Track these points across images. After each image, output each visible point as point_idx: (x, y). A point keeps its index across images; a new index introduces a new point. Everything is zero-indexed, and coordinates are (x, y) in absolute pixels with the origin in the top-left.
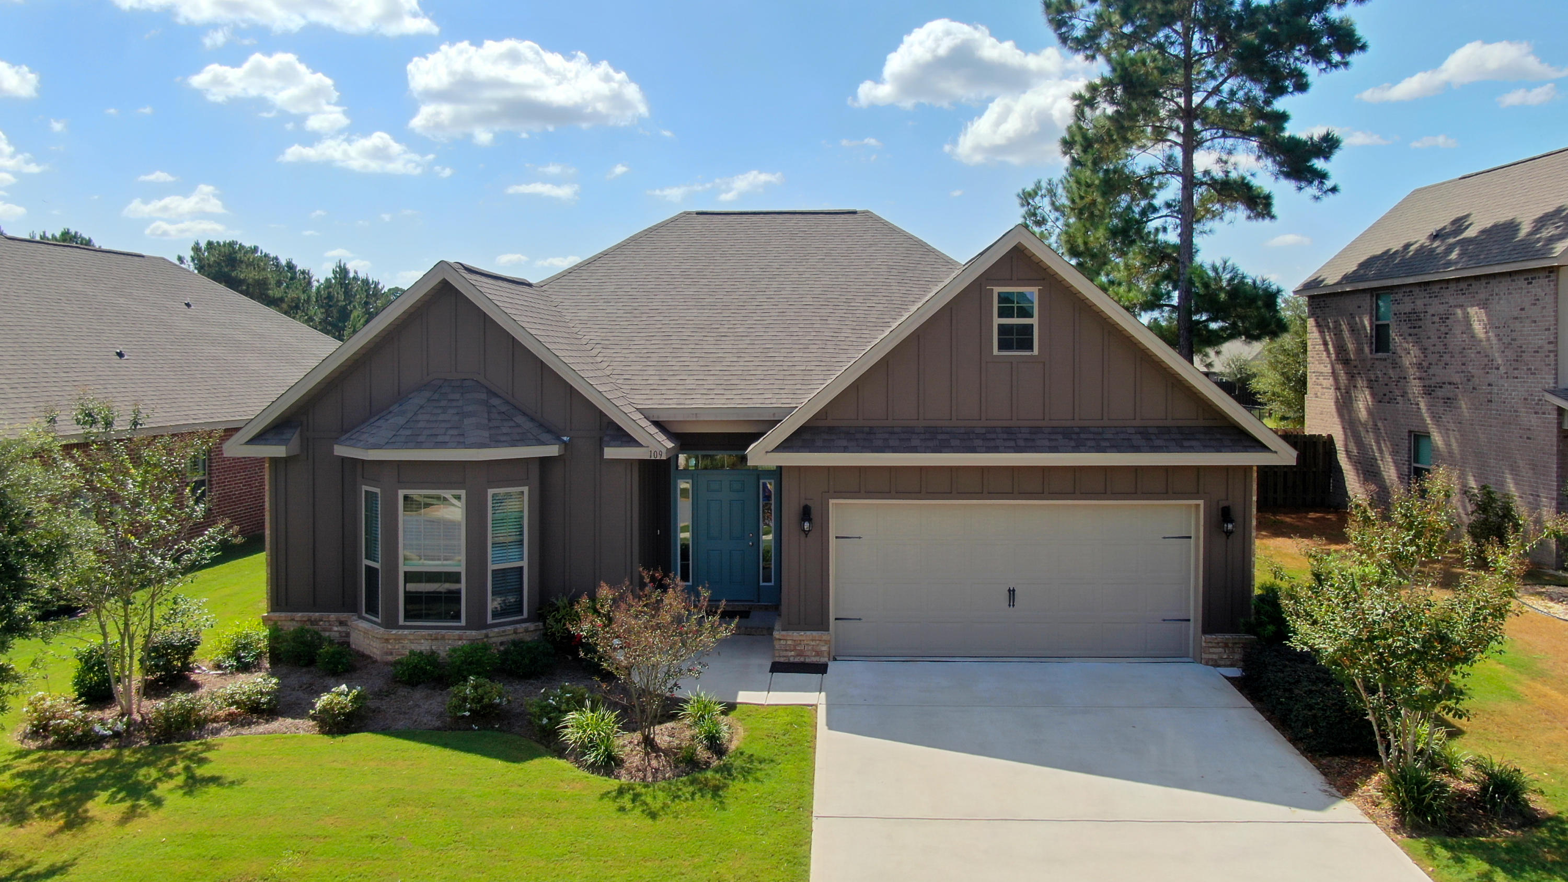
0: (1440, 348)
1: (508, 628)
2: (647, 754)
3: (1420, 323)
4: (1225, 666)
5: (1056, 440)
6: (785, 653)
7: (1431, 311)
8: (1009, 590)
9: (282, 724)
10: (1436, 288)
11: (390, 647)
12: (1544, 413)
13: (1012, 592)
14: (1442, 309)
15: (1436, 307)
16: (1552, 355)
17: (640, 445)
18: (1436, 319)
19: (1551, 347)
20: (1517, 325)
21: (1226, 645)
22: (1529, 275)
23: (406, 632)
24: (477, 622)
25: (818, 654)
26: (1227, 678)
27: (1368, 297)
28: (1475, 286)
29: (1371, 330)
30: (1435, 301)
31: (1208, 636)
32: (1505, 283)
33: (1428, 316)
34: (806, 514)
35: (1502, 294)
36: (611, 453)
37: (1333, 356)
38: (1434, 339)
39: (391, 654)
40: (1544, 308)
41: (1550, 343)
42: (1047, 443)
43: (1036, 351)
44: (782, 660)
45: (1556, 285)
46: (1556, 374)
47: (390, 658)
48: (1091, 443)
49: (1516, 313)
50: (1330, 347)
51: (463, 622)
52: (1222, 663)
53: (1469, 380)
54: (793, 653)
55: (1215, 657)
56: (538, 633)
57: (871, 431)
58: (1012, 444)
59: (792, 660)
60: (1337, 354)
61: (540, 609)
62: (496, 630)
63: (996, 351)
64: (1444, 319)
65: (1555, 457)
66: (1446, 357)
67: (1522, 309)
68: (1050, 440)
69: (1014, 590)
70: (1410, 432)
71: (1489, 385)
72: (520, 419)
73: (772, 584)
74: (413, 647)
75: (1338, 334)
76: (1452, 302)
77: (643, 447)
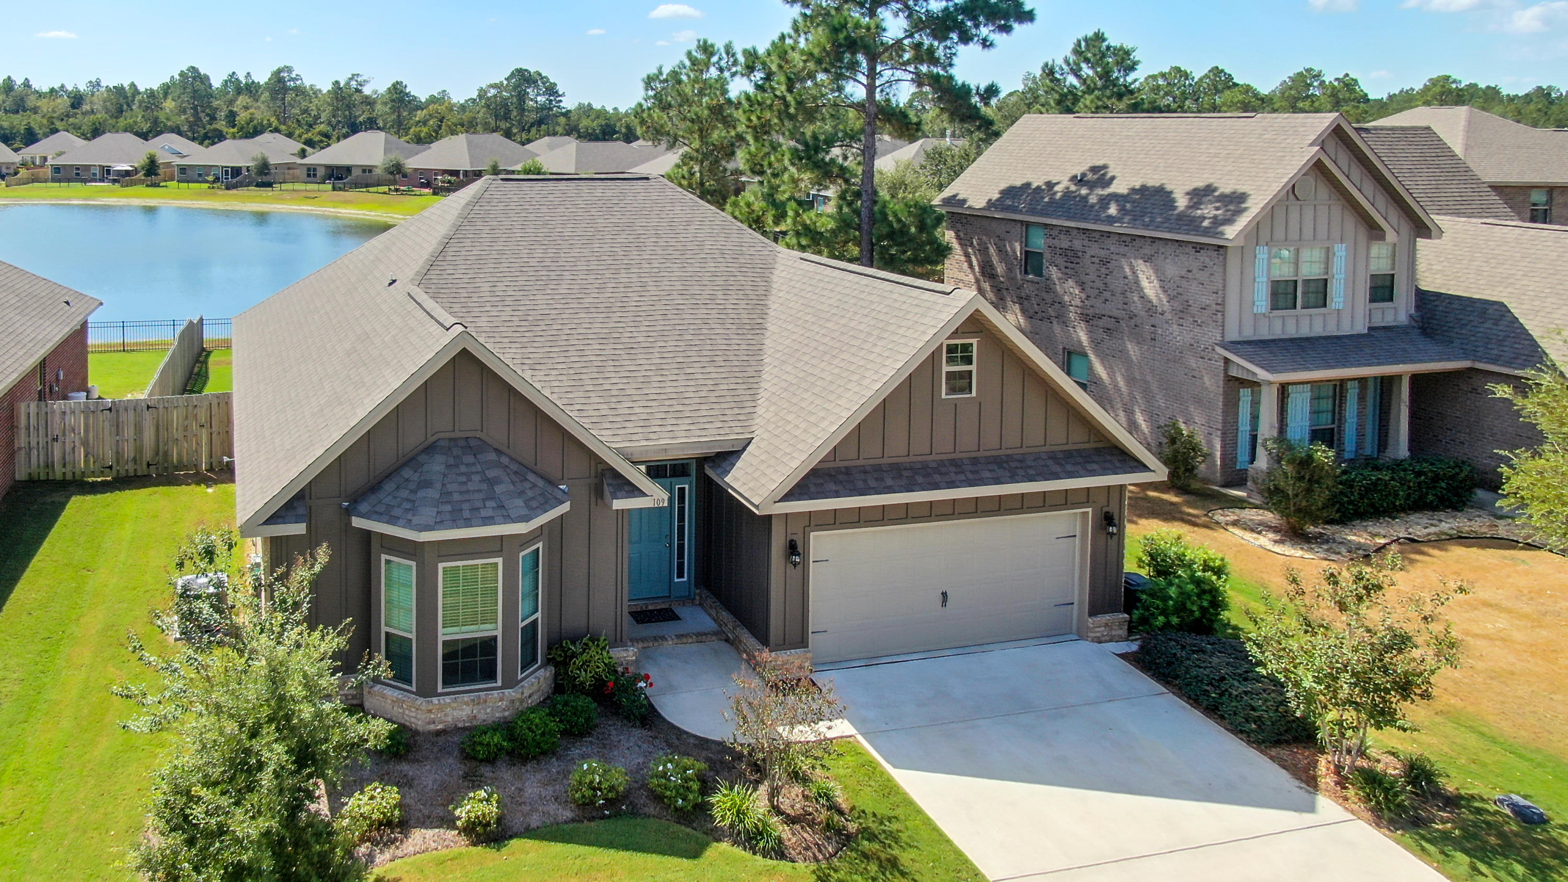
0: (1099, 284)
3: (1077, 260)
4: (1106, 642)
7: (1090, 252)
8: (942, 593)
10: (1097, 235)
12: (1210, 360)
13: (944, 595)
14: (1102, 253)
15: (1094, 249)
16: (1219, 314)
17: (645, 495)
18: (1096, 260)
19: (1219, 308)
20: (1184, 284)
21: (1106, 625)
22: (1199, 248)
23: (448, 699)
24: (510, 683)
26: (1117, 655)
27: (1019, 225)
28: (1142, 242)
29: (1021, 254)
30: (1096, 245)
31: (1094, 619)
32: (1172, 247)
33: (1087, 256)
34: (792, 548)
35: (1168, 254)
36: (619, 504)
37: (977, 269)
38: (1092, 276)
39: (434, 723)
40: (1212, 274)
41: (1217, 304)
43: (974, 394)
45: (1225, 258)
46: (1223, 330)
47: (432, 727)
49: (1183, 273)
50: (975, 263)
51: (499, 683)
52: (1103, 639)
53: (1131, 318)
55: (1098, 635)
60: (982, 268)
64: (1105, 262)
65: (1221, 397)
66: (1107, 295)
67: (1189, 271)
69: (946, 593)
70: (1064, 349)
71: (1153, 326)
73: (685, 579)
75: (983, 251)
76: (1113, 248)
77: (647, 496)
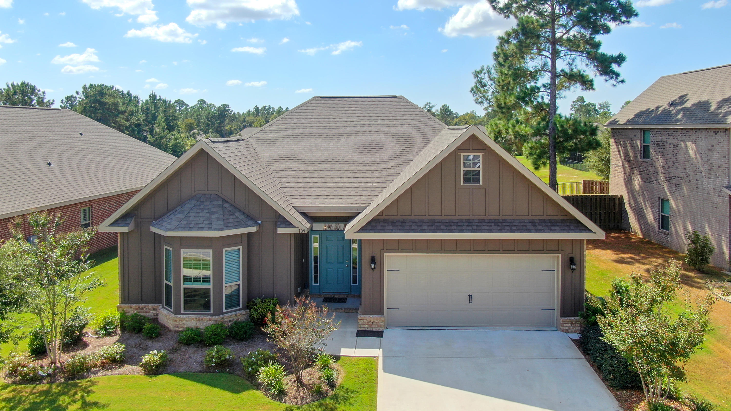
0: (673, 159)
1: (233, 313)
2: (298, 387)
3: (664, 147)
4: (571, 333)
5: (491, 226)
6: (363, 326)
7: (669, 142)
8: (469, 295)
9: (127, 368)
10: (671, 131)
11: (177, 324)
12: (723, 197)
13: (470, 296)
14: (674, 141)
15: (671, 140)
16: (726, 169)
17: (294, 227)
18: (672, 146)
19: (726, 166)
20: (710, 153)
21: (572, 323)
22: (717, 131)
23: (185, 316)
24: (218, 312)
25: (379, 326)
26: (572, 340)
27: (640, 131)
28: (690, 132)
29: (641, 147)
30: (671, 137)
31: (563, 318)
32: (704, 133)
33: (668, 144)
34: (373, 260)
35: (703, 138)
36: (280, 230)
37: (623, 158)
38: (670, 156)
39: (178, 327)
40: (723, 146)
41: (726, 163)
42: (486, 228)
43: (481, 184)
44: (362, 329)
45: (729, 136)
46: (729, 178)
47: (177, 329)
48: (508, 228)
49: (710, 147)
50: (621, 153)
51: (211, 312)
52: (570, 331)
53: (687, 177)
54: (367, 326)
55: (566, 328)
56: (247, 315)
57: (403, 221)
58: (470, 228)
59: (366, 329)
60: (625, 157)
61: (248, 303)
62: (227, 315)
63: (462, 184)
64: (676, 146)
65: (728, 218)
66: (677, 164)
67: (712, 146)
68: (488, 226)
69: (471, 295)
70: (659, 198)
71: (697, 180)
72: (238, 214)
73: (357, 284)
74: (188, 323)
75: (625, 148)
76: (679, 138)
77: (295, 227)
